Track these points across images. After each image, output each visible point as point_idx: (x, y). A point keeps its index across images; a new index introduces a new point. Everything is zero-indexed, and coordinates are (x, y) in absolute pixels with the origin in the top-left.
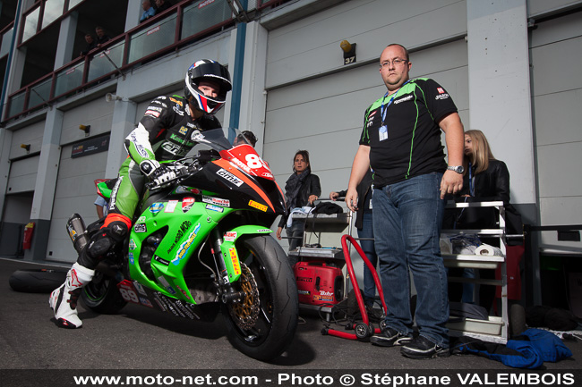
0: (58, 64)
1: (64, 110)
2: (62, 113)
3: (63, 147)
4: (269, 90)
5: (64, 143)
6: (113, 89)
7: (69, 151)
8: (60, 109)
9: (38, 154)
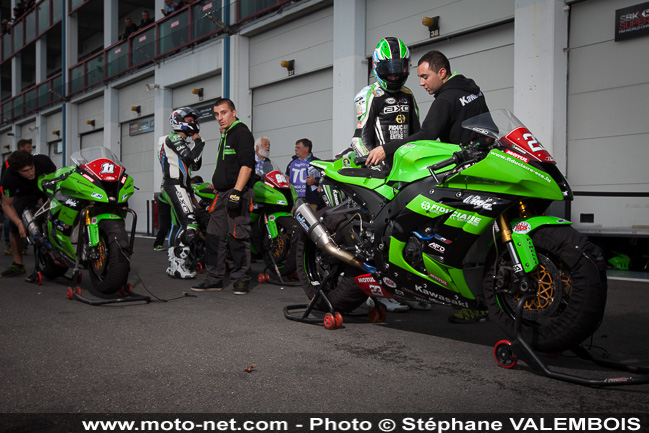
0: (107, 43)
1: (119, 88)
2: (116, 91)
3: (122, 124)
4: (254, 90)
5: (122, 121)
6: (152, 75)
7: (127, 129)
8: (114, 88)
9: (102, 129)
